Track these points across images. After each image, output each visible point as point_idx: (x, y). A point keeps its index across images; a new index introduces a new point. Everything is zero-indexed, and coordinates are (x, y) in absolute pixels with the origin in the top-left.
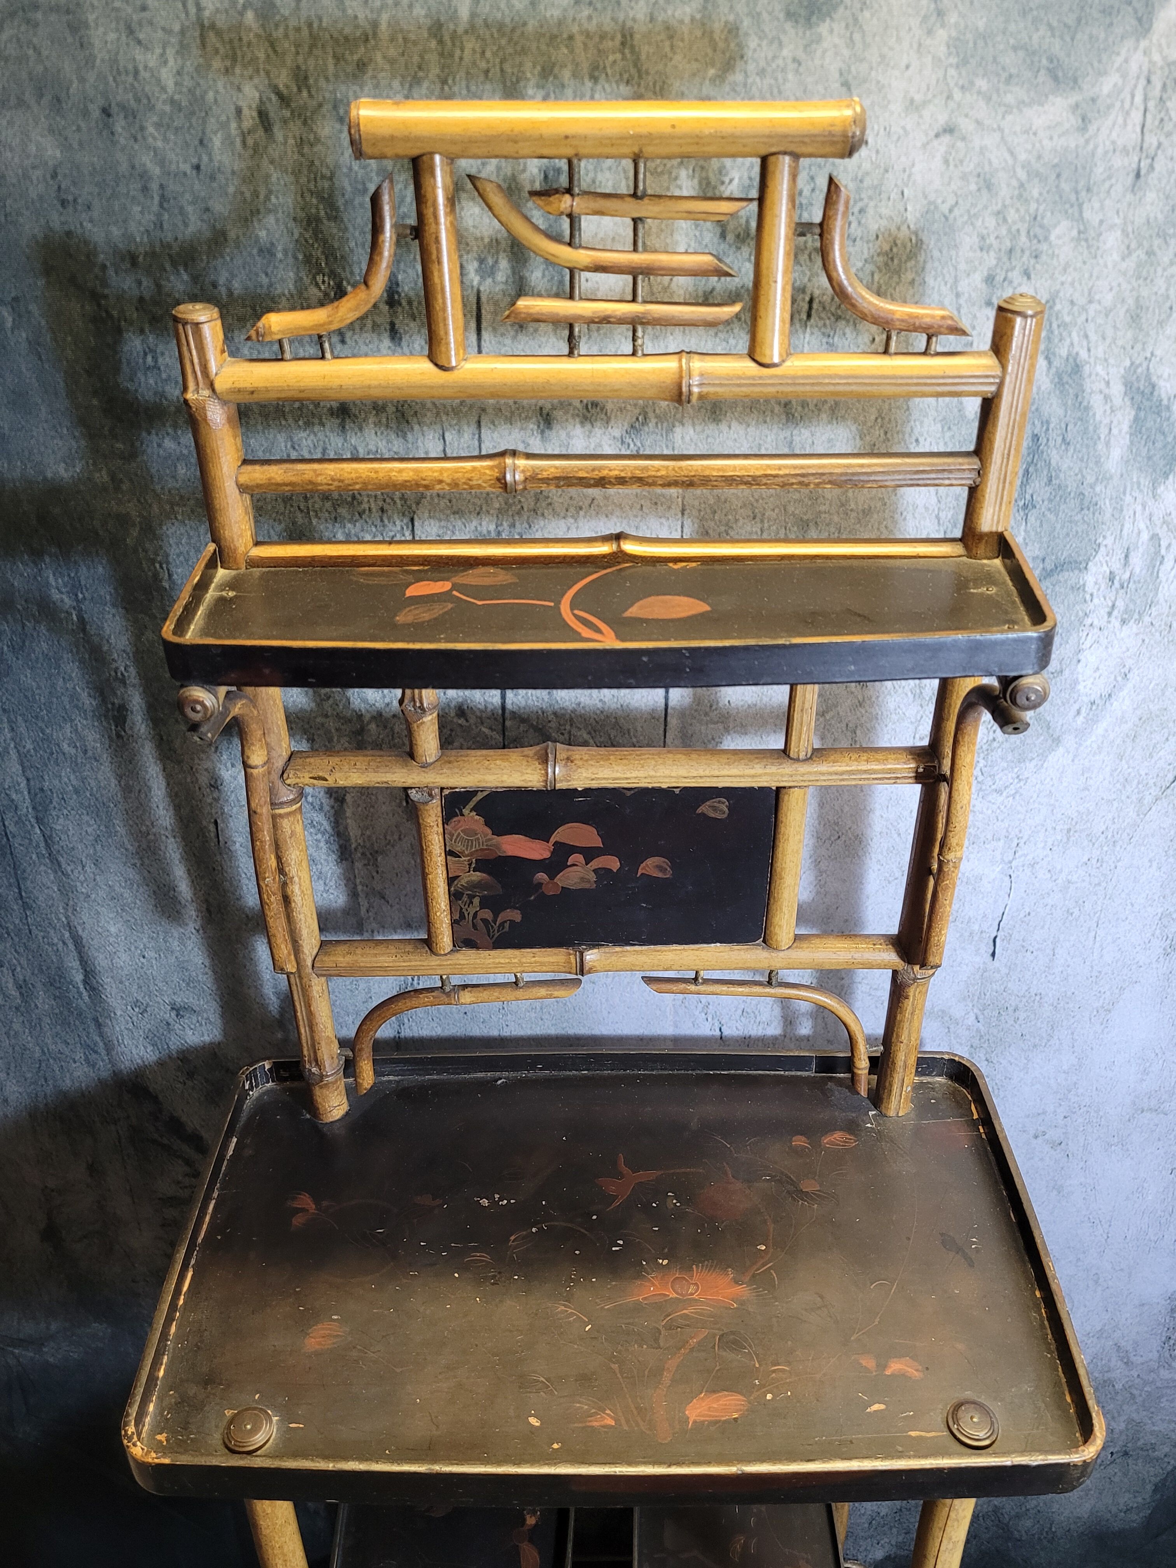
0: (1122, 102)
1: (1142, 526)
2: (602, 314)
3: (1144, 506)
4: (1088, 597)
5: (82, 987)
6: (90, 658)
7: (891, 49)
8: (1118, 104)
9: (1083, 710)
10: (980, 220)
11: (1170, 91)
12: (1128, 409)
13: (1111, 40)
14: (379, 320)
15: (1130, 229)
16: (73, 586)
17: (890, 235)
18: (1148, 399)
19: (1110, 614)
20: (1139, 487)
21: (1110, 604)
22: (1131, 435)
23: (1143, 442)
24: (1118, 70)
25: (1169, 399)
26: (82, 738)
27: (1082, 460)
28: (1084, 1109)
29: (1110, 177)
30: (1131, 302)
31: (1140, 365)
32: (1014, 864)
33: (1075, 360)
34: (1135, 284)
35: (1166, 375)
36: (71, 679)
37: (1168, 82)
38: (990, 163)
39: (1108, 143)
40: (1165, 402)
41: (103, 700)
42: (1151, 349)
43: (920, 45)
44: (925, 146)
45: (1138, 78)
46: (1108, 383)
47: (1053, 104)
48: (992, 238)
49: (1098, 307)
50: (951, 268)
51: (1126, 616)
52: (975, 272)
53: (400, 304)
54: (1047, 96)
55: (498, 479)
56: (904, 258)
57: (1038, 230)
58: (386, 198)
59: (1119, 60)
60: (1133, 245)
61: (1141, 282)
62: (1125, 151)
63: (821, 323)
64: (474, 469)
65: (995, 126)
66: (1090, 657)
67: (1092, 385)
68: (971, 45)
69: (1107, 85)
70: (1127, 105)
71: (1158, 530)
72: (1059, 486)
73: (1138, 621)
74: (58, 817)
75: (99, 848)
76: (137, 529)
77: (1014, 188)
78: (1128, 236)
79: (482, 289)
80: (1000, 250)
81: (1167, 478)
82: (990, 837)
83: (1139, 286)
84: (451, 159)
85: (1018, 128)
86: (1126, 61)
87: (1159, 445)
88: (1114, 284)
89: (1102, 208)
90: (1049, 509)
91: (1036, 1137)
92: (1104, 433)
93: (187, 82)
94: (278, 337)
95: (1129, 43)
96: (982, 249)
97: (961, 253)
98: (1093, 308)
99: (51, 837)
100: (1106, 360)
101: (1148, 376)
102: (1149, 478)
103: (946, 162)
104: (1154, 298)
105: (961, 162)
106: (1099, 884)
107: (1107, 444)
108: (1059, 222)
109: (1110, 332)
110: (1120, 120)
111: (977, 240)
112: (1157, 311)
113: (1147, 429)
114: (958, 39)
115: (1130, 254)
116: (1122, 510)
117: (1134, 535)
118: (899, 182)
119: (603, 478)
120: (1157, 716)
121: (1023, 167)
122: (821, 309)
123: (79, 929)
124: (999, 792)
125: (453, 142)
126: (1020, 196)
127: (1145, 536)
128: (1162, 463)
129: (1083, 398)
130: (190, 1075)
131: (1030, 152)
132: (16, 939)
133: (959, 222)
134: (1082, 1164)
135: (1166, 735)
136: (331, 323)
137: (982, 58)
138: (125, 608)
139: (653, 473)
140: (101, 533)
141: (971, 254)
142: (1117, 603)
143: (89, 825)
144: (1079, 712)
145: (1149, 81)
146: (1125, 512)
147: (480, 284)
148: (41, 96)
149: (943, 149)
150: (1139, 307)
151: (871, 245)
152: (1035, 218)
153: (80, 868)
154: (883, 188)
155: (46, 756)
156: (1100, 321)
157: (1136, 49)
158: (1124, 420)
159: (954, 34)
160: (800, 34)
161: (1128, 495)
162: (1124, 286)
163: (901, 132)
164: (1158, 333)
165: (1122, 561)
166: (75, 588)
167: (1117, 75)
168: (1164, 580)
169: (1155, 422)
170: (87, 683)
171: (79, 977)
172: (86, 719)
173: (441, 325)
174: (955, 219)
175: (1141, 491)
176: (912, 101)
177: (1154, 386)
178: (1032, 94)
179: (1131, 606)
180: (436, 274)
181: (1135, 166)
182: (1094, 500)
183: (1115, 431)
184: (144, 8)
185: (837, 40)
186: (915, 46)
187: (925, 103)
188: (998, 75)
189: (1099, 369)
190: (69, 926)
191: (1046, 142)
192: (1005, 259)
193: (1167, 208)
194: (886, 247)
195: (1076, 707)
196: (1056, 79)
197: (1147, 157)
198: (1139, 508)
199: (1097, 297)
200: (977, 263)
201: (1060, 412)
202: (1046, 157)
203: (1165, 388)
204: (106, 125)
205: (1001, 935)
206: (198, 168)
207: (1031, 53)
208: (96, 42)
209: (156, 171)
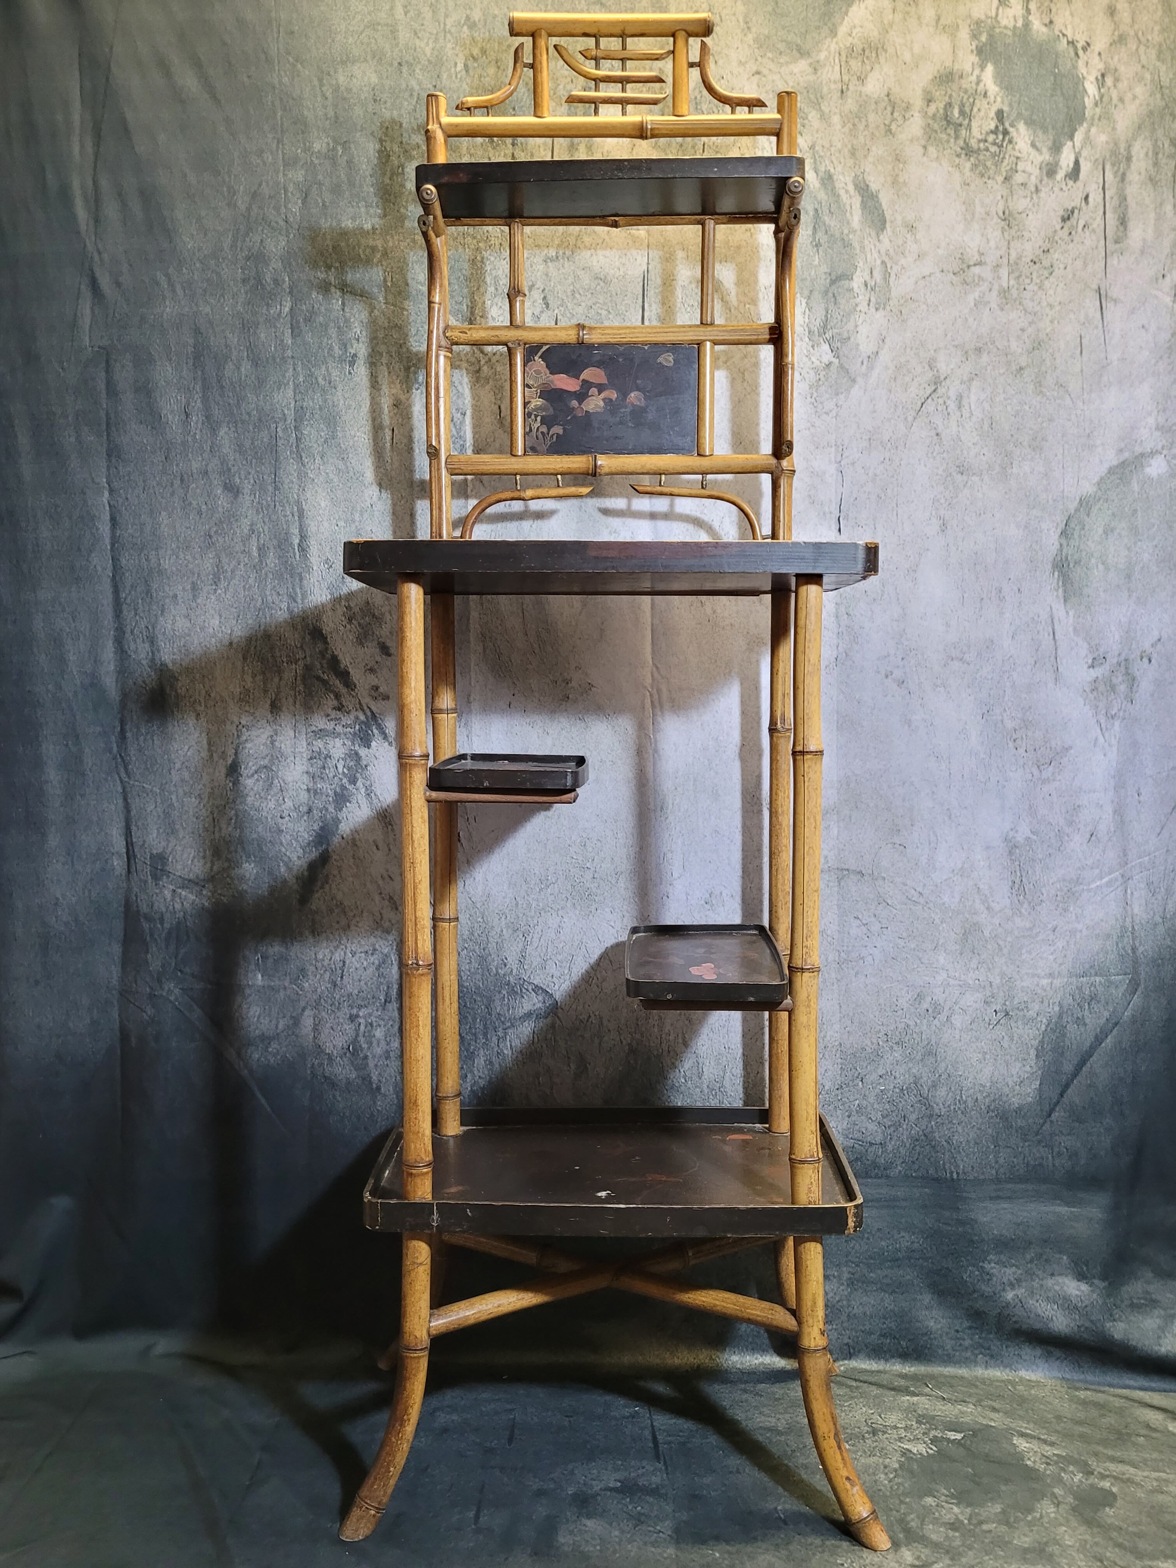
0: (830, 62)
1: (876, 256)
2: (609, 97)
3: (875, 245)
5: (296, 548)
8: (828, 63)
9: (865, 363)
11: (849, 59)
12: (858, 197)
13: (821, 38)
15: (843, 115)
18: (866, 192)
19: (869, 305)
20: (870, 236)
21: (868, 299)
22: (862, 209)
23: (868, 213)
24: (826, 50)
25: (876, 192)
27: (840, 222)
28: (913, 652)
29: (830, 93)
30: (849, 146)
31: (860, 176)
32: (842, 463)
34: (850, 139)
35: (872, 181)
36: (331, 338)
37: (848, 55)
39: (827, 79)
40: (875, 194)
42: (863, 168)
44: (748, 79)
45: (835, 53)
46: (846, 184)
51: (877, 306)
54: (798, 60)
59: (825, 46)
60: (846, 122)
61: (852, 138)
62: (835, 82)
66: (863, 330)
67: (838, 185)
68: (763, 40)
69: (822, 56)
70: (832, 64)
71: (884, 259)
73: (884, 309)
74: (307, 425)
78: (843, 117)
82: (826, 444)
83: (852, 140)
85: (787, 72)
86: (829, 46)
87: (876, 214)
89: (829, 105)
91: (887, 677)
92: (848, 207)
93: (436, 53)
95: (829, 40)
98: (833, 149)
99: (300, 439)
100: (843, 173)
101: (864, 182)
102: (874, 231)
103: (758, 86)
104: (860, 145)
106: (893, 476)
107: (851, 213)
109: (842, 160)
110: (830, 69)
112: (862, 151)
113: (869, 207)
114: (757, 38)
115: (845, 125)
116: (864, 248)
117: (873, 261)
123: (304, 503)
124: (827, 413)
127: (879, 262)
128: (879, 224)
130: (350, 620)
132: (265, 512)
134: (920, 700)
137: (768, 45)
142: (871, 299)
144: (862, 363)
145: (840, 54)
146: (866, 249)
148: (374, 57)
150: (854, 149)
153: (312, 461)
155: (308, 385)
156: (837, 155)
157: (832, 41)
158: (857, 201)
159: (755, 36)
161: (866, 240)
162: (845, 140)
164: (865, 161)
165: (870, 275)
167: (826, 52)
168: (893, 286)
169: (872, 203)
171: (296, 541)
173: (540, 99)
175: (872, 238)
177: (868, 186)
178: (791, 59)
179: (879, 301)
180: (540, 76)
181: (840, 88)
182: (850, 242)
183: (854, 207)
184: (423, 25)
187: (746, 62)
188: (776, 51)
190: (298, 503)
191: (800, 78)
193: (858, 106)
195: (861, 360)
196: (800, 53)
197: (845, 84)
198: (873, 248)
201: (826, 197)
202: (802, 84)
203: (874, 187)
204: (399, 69)
205: (842, 514)
206: (435, 86)
207: (788, 43)
208: (401, 37)
209: (417, 87)
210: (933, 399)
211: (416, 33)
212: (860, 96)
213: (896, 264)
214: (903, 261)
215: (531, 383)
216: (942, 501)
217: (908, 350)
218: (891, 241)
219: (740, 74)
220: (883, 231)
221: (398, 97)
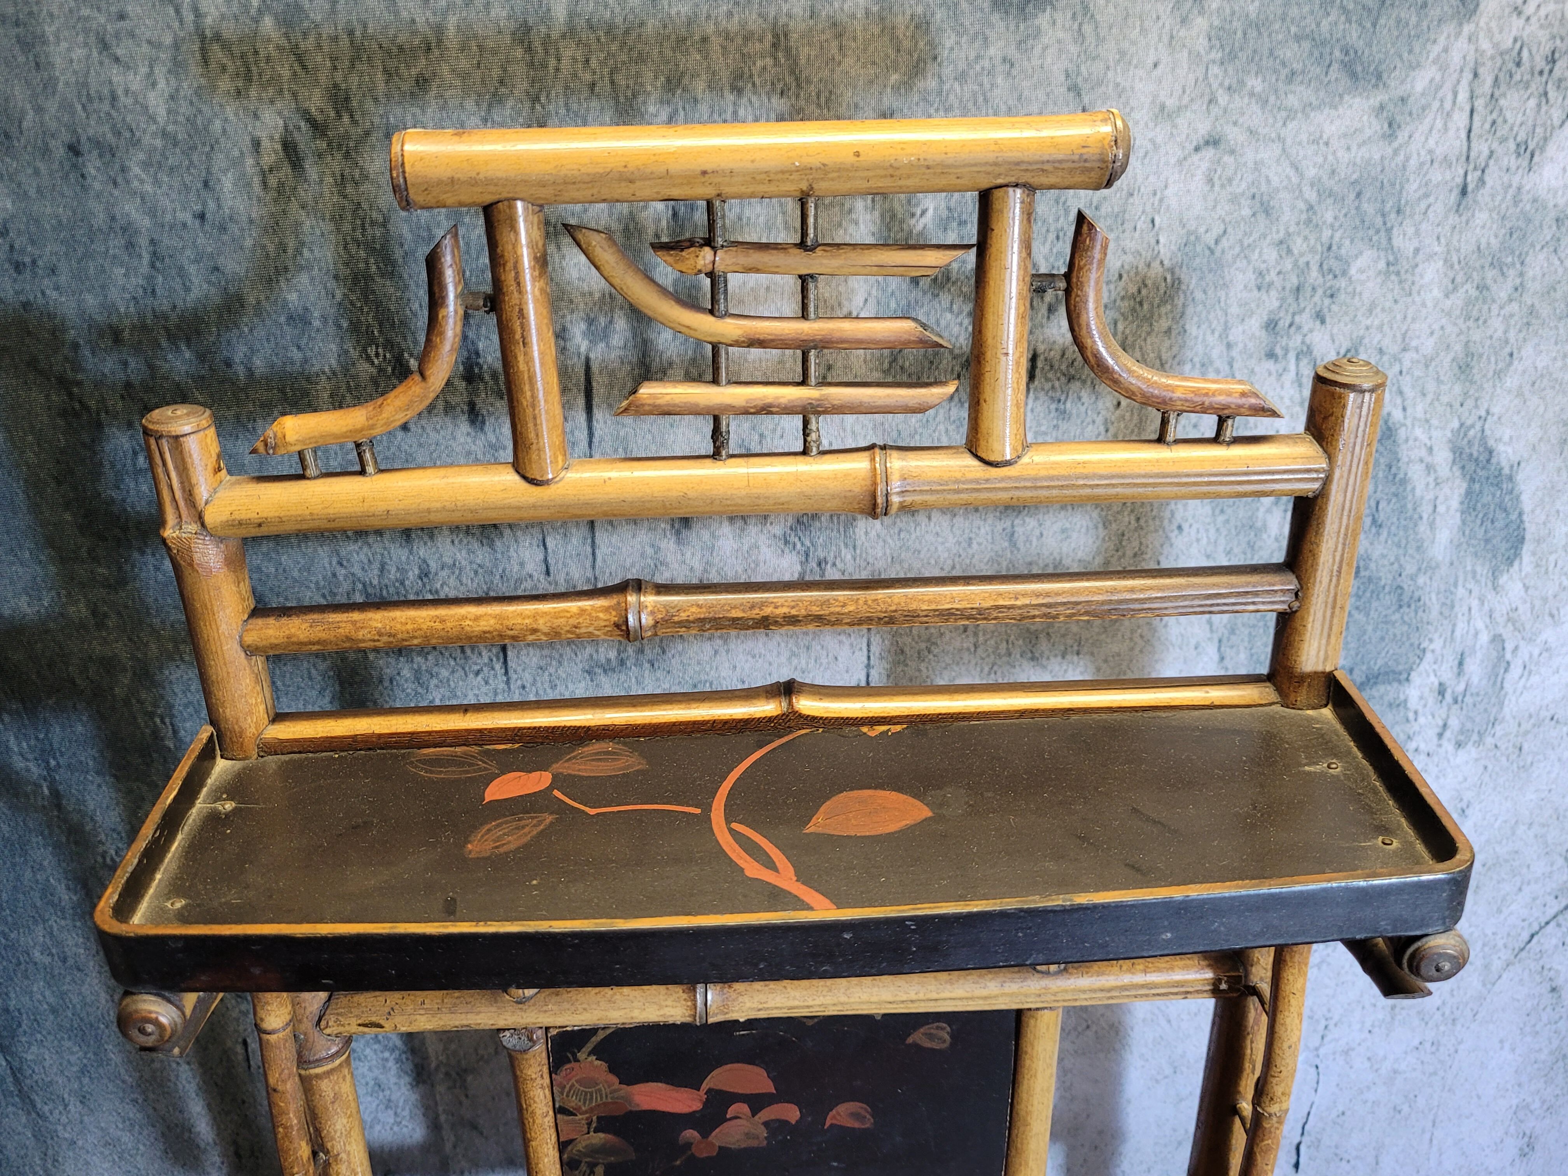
0: (1442, 101)
1: (1480, 625)
2: (760, 403)
3: (1482, 601)
4: (1411, 716)
6: (68, 840)
7: (1133, 43)
8: (1436, 105)
10: (1257, 251)
11: (1503, 87)
12: (1458, 481)
13: (1425, 24)
14: (454, 400)
15: (1455, 259)
16: (43, 750)
17: (1137, 274)
18: (1483, 468)
19: (1440, 735)
20: (1474, 577)
21: (1441, 723)
22: (1463, 513)
23: (1479, 522)
24: (1434, 62)
25: (1512, 467)
26: (59, 944)
27: (1399, 546)
29: (1426, 196)
30: (1458, 348)
31: (1473, 426)
32: (1324, 1050)
33: (1386, 422)
34: (1464, 327)
35: (1506, 438)
36: (42, 868)
37: (1501, 76)
38: (1268, 181)
39: (1423, 153)
40: (1506, 471)
41: (87, 894)
42: (1486, 406)
43: (1172, 37)
44: (1180, 162)
45: (1462, 71)
46: (1430, 449)
47: (1351, 106)
48: (1273, 273)
49: (1415, 356)
50: (1219, 313)
51: (1462, 738)
52: (1250, 316)
53: (482, 379)
54: (1341, 96)
55: (617, 626)
56: (1157, 301)
57: (1333, 263)
58: (447, 259)
59: (1436, 49)
60: (1459, 279)
61: (1471, 323)
62: (1446, 162)
63: (1048, 386)
64: (582, 611)
65: (1273, 135)
67: (1410, 452)
68: (1239, 34)
69: (1421, 81)
70: (1448, 105)
71: (1501, 630)
72: (1370, 579)
73: (1479, 743)
74: (30, 1044)
75: (86, 1080)
76: (129, 674)
77: (1301, 211)
78: (1452, 266)
79: (592, 356)
80: (1284, 289)
81: (1511, 564)
83: (1469, 328)
84: (538, 206)
85: (1304, 137)
86: (1446, 50)
87: (1499, 524)
88: (1436, 327)
89: (1417, 233)
90: (1357, 608)
92: (1426, 510)
94: (298, 448)
95: (1449, 28)
96: (1259, 289)
97: (1232, 294)
98: (1408, 358)
99: (20, 1070)
100: (1427, 421)
101: (1483, 438)
102: (1487, 566)
103: (1210, 181)
104: (1488, 342)
105: (1230, 180)
106: (1435, 1073)
107: (1432, 525)
108: (1361, 253)
109: (1431, 387)
110: (1439, 124)
111: (1253, 277)
112: (1493, 359)
113: (1484, 506)
114: (1222, 28)
115: (1455, 289)
116: (1453, 607)
117: (1470, 637)
118: (1148, 208)
119: (765, 619)
120: (1506, 861)
121: (1312, 185)
122: (1047, 368)
125: (542, 184)
126: (1309, 220)
127: (1484, 638)
128: (1504, 546)
129: (1399, 468)
131: (1321, 166)
133: (1229, 256)
135: (1518, 884)
136: (372, 427)
137: (1255, 51)
138: (115, 776)
139: (838, 609)
140: (78, 681)
141: (1245, 294)
142: (1450, 722)
143: (72, 1053)
145: (1476, 75)
146: (1457, 609)
147: (589, 350)
149: (1205, 165)
150: (1469, 354)
151: (1112, 287)
152: (1330, 248)
153: (61, 1108)
154: (1127, 216)
155: (11, 967)
156: (1418, 372)
157: (1458, 34)
158: (1452, 494)
159: (1216, 23)
160: (1012, 27)
161: (1460, 588)
162: (1449, 329)
163: (1150, 146)
164: (1494, 386)
165: (1455, 670)
166: (45, 753)
167: (1434, 68)
168: (1511, 691)
169: (1494, 495)
170: (65, 872)
172: (64, 918)
173: (531, 425)
174: (1223, 252)
175: (1477, 581)
176: (1163, 107)
177: (1491, 452)
178: (1322, 94)
179: (1469, 725)
180: (521, 358)
181: (1459, 180)
182: (1417, 594)
183: (1441, 509)
184: (122, 17)
185: (1061, 34)
186: (1165, 39)
187: (1180, 109)
188: (1275, 71)
189: (1418, 432)
191: (1341, 154)
192: (1290, 300)
193: (1503, 231)
194: (1133, 289)
196: (1354, 75)
197: (1475, 169)
198: (1475, 603)
199: (1414, 343)
200: (1253, 305)
202: (1342, 172)
203: (1506, 454)
204: (74, 166)
205: (1306, 1140)
206: (202, 216)
207: (1319, 43)
208: (58, 61)
209: (145, 222)
210: (1559, 925)
211: (104, 46)
212: (1516, 202)
213: (1530, 641)
214: (1549, 634)
215: (572, 1103)
216: (1537, 1105)
217: (1522, 828)
218: (1526, 588)
219: (1156, 147)
220: (1510, 562)
221: (88, 255)
